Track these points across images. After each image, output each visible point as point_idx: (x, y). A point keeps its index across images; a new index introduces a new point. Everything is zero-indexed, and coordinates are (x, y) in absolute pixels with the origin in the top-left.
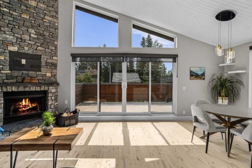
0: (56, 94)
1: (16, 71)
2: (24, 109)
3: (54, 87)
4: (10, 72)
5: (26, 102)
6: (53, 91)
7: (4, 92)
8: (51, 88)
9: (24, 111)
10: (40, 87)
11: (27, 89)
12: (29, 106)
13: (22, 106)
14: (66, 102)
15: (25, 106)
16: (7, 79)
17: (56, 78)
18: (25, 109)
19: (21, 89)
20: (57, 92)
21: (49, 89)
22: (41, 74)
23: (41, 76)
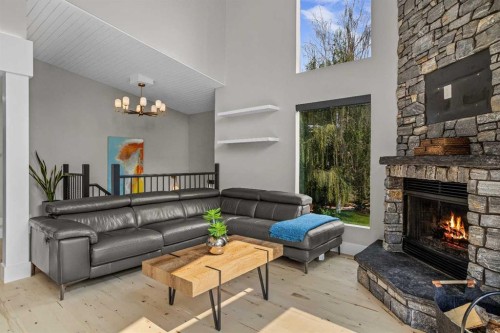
1: (434, 126)
2: (452, 235)
4: (425, 128)
5: (456, 223)
10: (447, 168)
13: (449, 229)
15: (455, 231)
18: (455, 237)
21: (469, 178)
22: (491, 120)
23: (490, 127)
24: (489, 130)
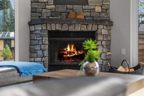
0: (109, 38)
1: (60, 6)
2: (68, 55)
3: (105, 27)
4: (54, 6)
5: (71, 48)
6: (104, 32)
7: (48, 31)
8: (101, 27)
9: (69, 58)
10: (87, 25)
11: (71, 28)
12: (74, 53)
13: (66, 53)
14: (124, 52)
15: (70, 53)
16: (51, 16)
17: (108, 14)
18: (70, 56)
19: (65, 28)
20: (109, 35)
21: (98, 29)
22: (88, 8)
23: (88, 11)
24: (88, 12)
